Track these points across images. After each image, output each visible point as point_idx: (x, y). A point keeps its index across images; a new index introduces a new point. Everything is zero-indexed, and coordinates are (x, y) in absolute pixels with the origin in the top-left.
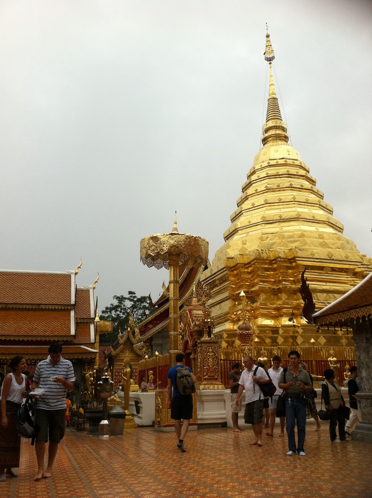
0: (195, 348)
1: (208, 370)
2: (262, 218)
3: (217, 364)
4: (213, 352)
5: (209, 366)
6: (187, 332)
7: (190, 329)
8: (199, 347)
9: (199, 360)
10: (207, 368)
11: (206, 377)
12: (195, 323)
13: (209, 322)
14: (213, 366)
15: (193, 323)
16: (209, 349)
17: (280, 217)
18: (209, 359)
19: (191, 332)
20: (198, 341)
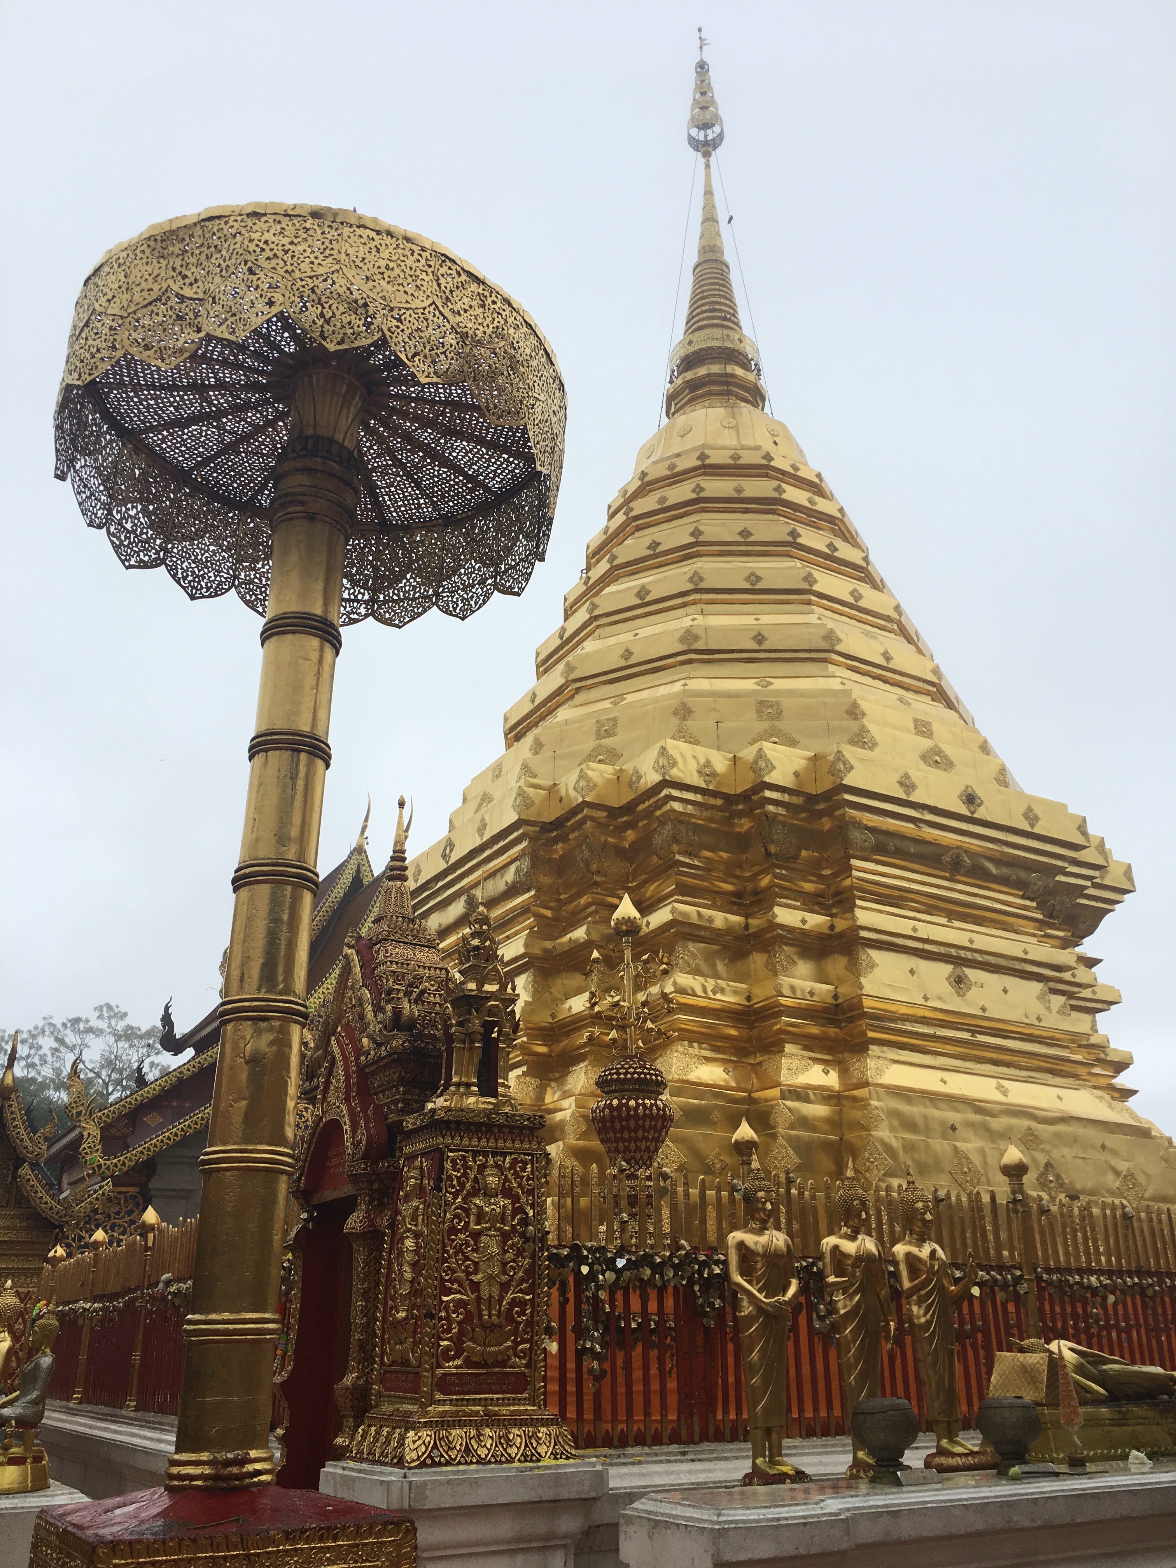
0: (383, 1165)
1: (469, 1316)
2: (682, 640)
3: (530, 1272)
4: (507, 1192)
5: (476, 1287)
6: (340, 1071)
7: (359, 1051)
8: (411, 1158)
9: (409, 1243)
10: (460, 1303)
11: (452, 1366)
12: (397, 1013)
13: (492, 996)
14: (505, 1287)
15: (378, 1009)
16: (482, 1168)
17: (760, 642)
18: (476, 1236)
19: (361, 1069)
20: (410, 1122)
